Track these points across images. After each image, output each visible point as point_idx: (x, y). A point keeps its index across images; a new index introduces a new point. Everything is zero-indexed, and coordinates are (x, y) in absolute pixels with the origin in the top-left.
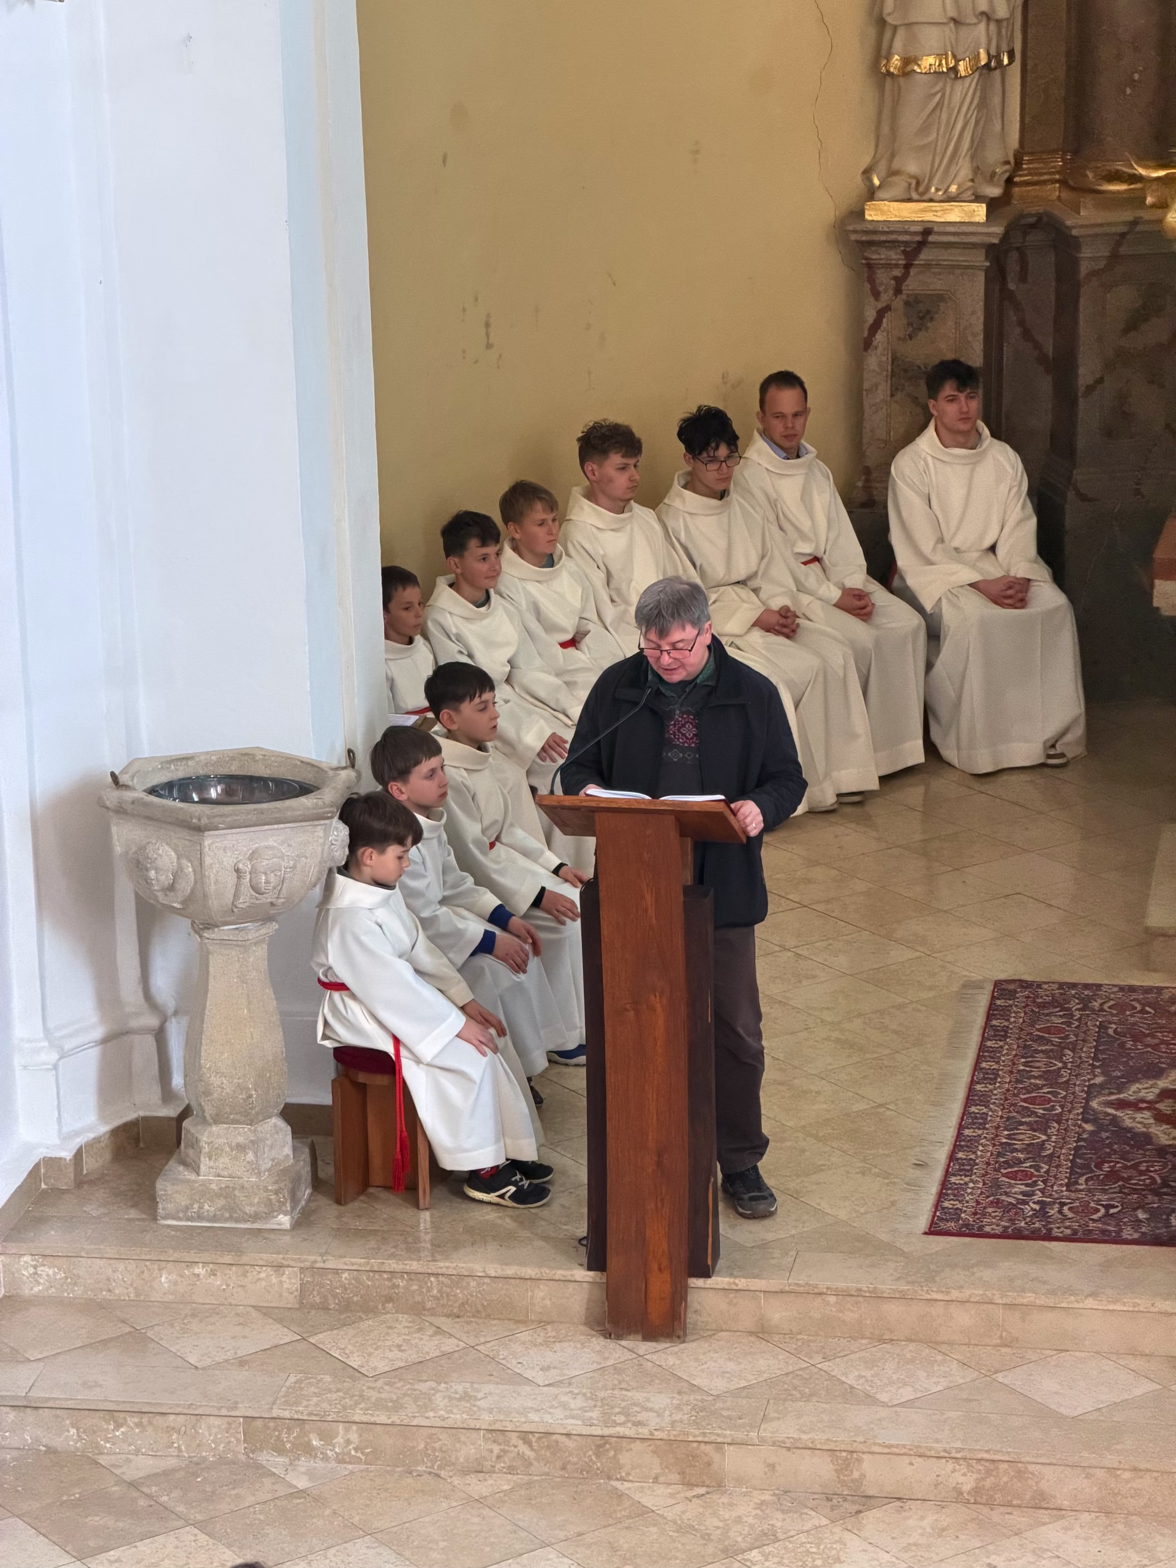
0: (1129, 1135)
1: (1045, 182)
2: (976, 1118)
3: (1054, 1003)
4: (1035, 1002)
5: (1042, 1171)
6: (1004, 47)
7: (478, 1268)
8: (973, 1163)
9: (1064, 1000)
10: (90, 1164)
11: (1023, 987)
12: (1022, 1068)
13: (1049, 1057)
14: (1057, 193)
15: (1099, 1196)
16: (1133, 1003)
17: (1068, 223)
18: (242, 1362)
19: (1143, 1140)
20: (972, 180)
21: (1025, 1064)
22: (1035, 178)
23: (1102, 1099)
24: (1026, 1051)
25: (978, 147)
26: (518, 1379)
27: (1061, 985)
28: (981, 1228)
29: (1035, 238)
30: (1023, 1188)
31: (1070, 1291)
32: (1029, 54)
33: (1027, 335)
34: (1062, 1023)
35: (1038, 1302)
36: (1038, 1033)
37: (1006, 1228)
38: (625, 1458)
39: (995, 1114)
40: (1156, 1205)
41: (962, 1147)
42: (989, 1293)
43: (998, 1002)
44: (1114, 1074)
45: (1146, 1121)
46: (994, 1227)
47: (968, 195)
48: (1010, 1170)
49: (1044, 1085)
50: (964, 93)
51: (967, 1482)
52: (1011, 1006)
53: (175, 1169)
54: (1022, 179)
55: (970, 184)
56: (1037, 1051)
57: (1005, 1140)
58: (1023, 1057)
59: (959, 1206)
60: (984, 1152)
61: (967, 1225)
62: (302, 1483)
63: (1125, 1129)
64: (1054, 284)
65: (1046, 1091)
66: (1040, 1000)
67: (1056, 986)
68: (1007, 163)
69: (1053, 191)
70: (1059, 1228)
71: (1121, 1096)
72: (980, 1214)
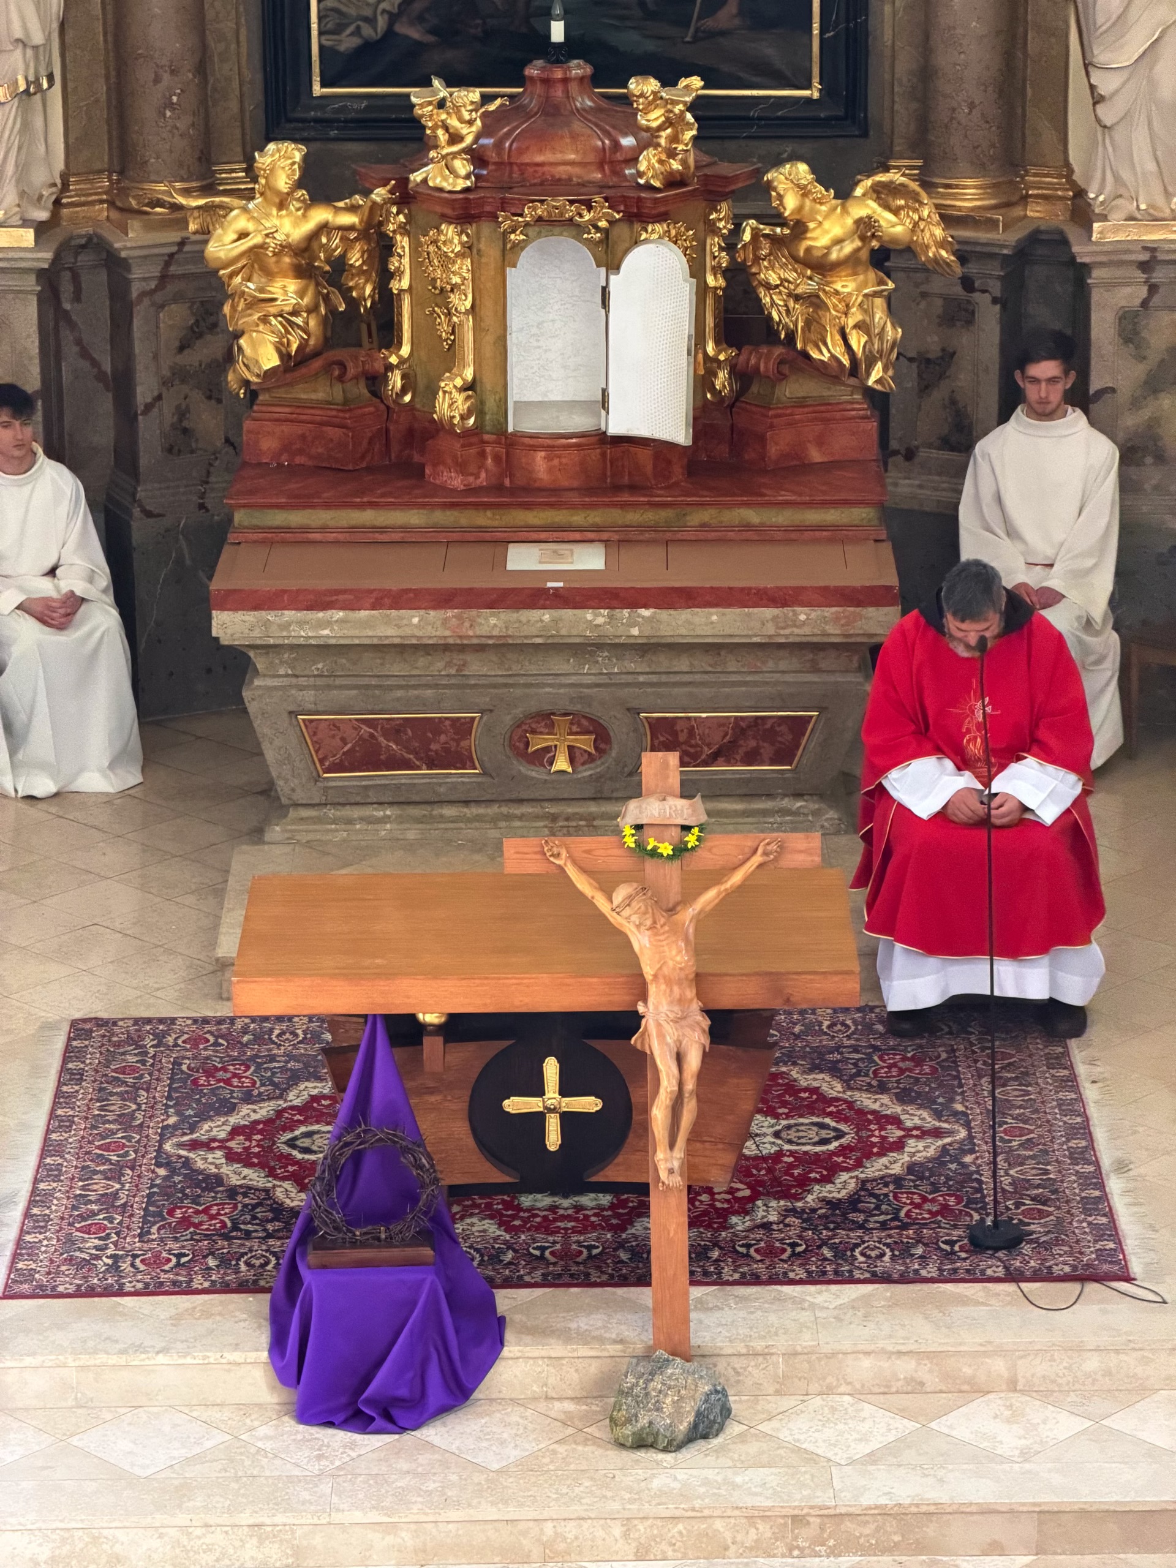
0: (200, 1177)
1: (93, 203)
2: (51, 1170)
3: (130, 1040)
4: (110, 1041)
5: (116, 1222)
6: (43, 72)
8: (47, 1219)
9: (139, 1036)
11: (98, 1025)
12: (97, 1112)
13: (124, 1100)
14: (106, 214)
15: (171, 1245)
16: (208, 1036)
17: (117, 245)
19: (214, 1181)
20: (19, 206)
21: (101, 1109)
22: (83, 199)
23: (175, 1140)
24: (102, 1095)
25: (22, 171)
27: (136, 1021)
28: (54, 1288)
29: (85, 259)
30: (97, 1242)
31: (140, 1348)
32: (69, 76)
33: (85, 354)
34: (137, 1062)
35: (110, 1362)
36: (114, 1074)
37: (79, 1286)
39: (70, 1164)
40: (225, 1251)
41: (37, 1202)
42: (61, 1357)
43: (75, 1043)
44: (187, 1113)
45: (218, 1162)
46: (67, 1286)
47: (16, 220)
48: (83, 1224)
49: (118, 1130)
50: (4, 119)
51: (44, 1552)
52: (86, 1046)
54: (70, 200)
55: (17, 209)
56: (112, 1094)
57: (78, 1192)
58: (98, 1101)
59: (33, 1266)
60: (58, 1206)
61: (41, 1287)
63: (196, 1171)
64: (108, 303)
65: (120, 1135)
66: (115, 1039)
67: (131, 1022)
68: (54, 185)
69: (102, 211)
70: (130, 1282)
71: (194, 1136)
72: (53, 1273)
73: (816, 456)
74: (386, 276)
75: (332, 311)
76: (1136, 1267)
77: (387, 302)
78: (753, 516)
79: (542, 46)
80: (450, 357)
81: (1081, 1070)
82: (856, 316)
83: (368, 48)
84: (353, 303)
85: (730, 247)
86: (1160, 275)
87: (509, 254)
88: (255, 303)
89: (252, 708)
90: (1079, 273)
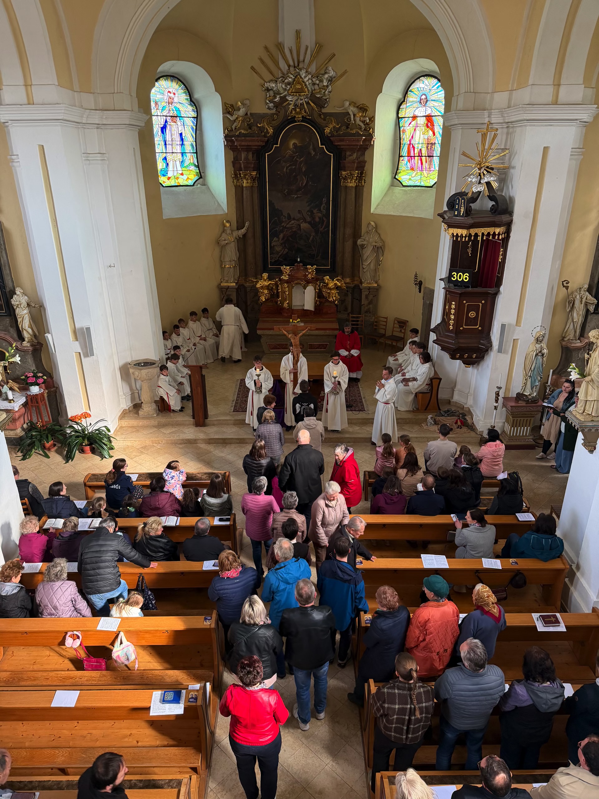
2: (238, 397)
6: (236, 264)
7: (179, 420)
8: (238, 403)
10: (130, 409)
14: (244, 281)
17: (245, 285)
18: (151, 433)
20: (234, 280)
25: (234, 276)
26: (185, 433)
28: (239, 411)
29: (241, 287)
33: (241, 297)
38: (198, 442)
39: (241, 396)
41: (237, 401)
42: (240, 419)
43: (241, 382)
46: (241, 410)
47: (233, 282)
48: (242, 403)
50: (232, 270)
51: (238, 442)
53: (141, 409)
57: (242, 399)
59: (237, 408)
60: (239, 401)
61: (237, 411)
62: (159, 447)
64: (244, 291)
68: (238, 278)
72: (239, 409)
73: (329, 312)
74: (278, 290)
75: (271, 294)
76: (366, 410)
77: (278, 293)
78: (322, 319)
79: (297, 261)
80: (285, 300)
81: (359, 386)
82: (334, 295)
83: (275, 261)
84: (274, 293)
85: (319, 286)
86: (370, 290)
87: (293, 287)
88: (262, 293)
89: (262, 342)
90: (361, 290)
